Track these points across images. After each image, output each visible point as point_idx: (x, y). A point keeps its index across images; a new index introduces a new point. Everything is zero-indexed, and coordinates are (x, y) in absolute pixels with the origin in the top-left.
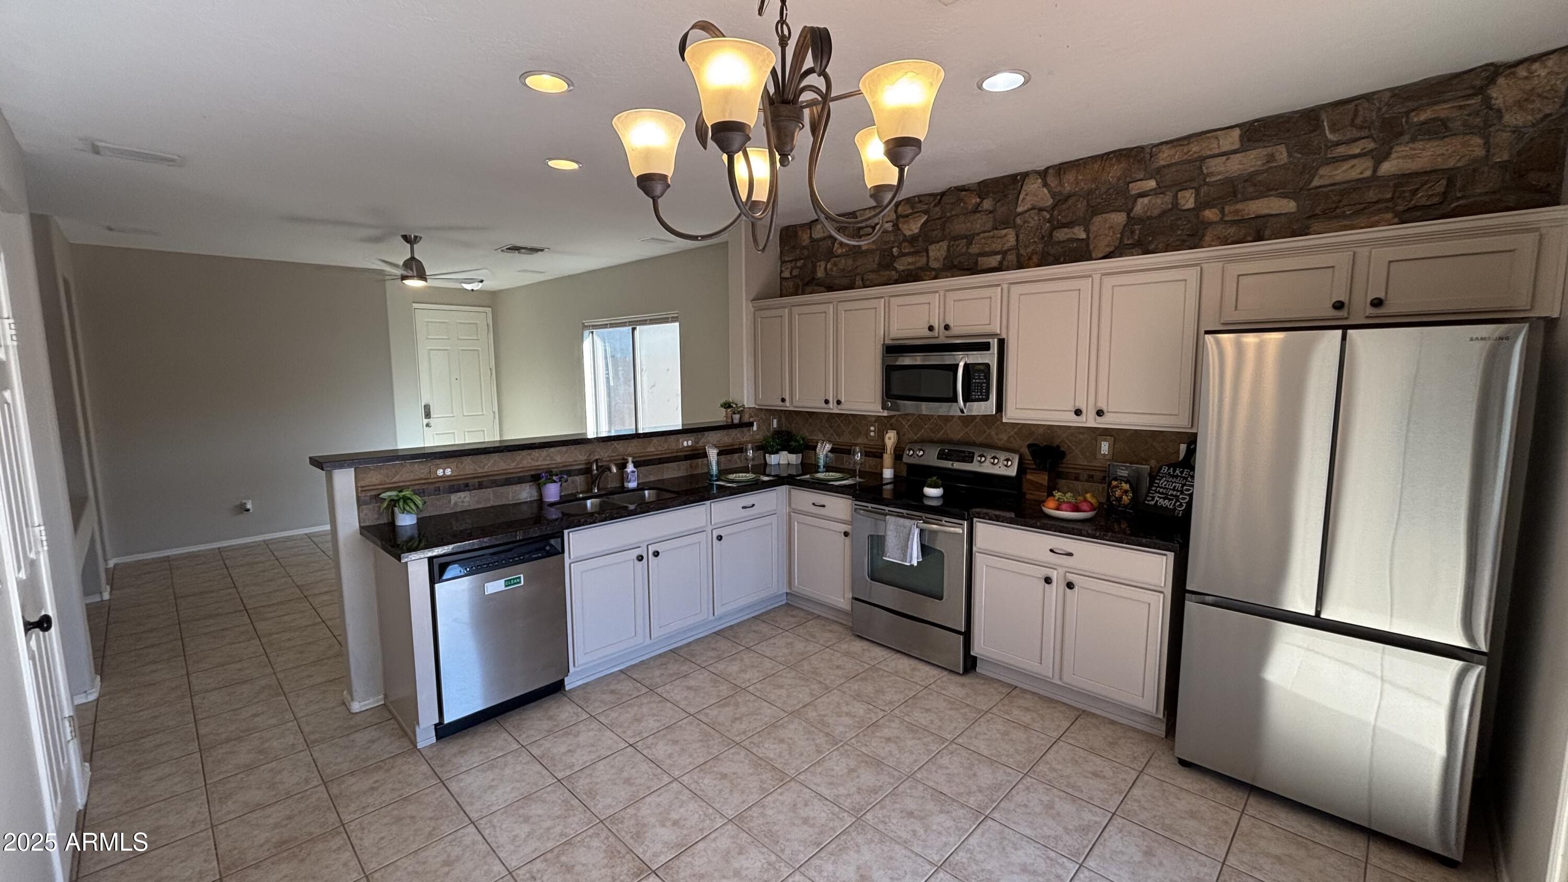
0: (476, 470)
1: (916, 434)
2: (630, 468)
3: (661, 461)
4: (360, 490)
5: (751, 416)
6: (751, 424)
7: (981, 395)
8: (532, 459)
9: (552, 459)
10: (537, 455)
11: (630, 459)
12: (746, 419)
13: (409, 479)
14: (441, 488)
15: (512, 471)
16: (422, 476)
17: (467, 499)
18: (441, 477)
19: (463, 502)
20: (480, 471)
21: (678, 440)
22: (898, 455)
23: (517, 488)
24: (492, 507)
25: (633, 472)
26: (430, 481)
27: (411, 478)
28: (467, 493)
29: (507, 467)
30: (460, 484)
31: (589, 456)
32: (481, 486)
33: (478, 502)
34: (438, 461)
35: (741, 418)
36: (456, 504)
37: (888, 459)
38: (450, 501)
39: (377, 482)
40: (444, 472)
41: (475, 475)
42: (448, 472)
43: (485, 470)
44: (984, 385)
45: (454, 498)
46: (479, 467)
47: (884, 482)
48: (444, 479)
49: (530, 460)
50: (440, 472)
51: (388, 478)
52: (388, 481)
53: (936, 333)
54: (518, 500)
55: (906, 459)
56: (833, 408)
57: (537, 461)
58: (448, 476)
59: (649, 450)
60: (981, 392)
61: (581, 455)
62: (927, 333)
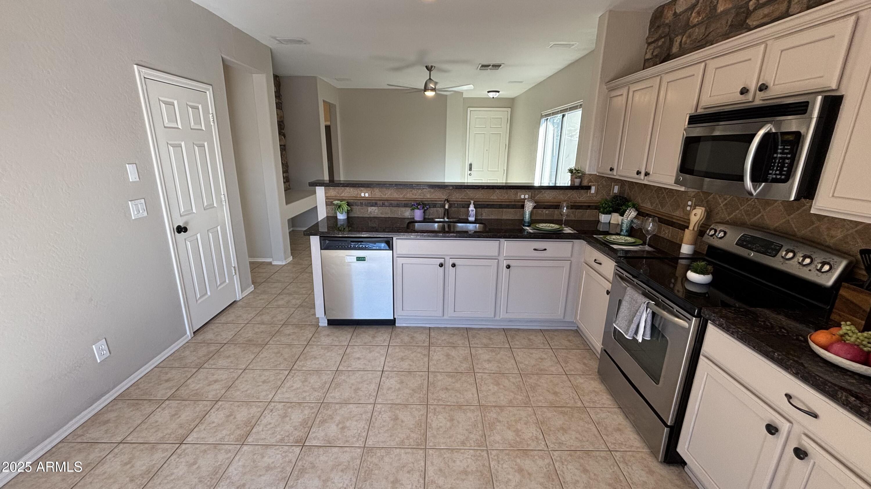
0: (381, 196)
1: (729, 214)
2: (472, 208)
3: (501, 206)
4: (327, 198)
5: (590, 181)
6: (589, 188)
7: (781, 174)
8: (413, 194)
9: (424, 196)
10: (416, 192)
11: (472, 202)
12: (585, 183)
13: (348, 196)
14: (364, 203)
15: (400, 199)
16: (354, 195)
17: (376, 211)
18: (363, 197)
19: (374, 212)
20: (384, 197)
21: (517, 194)
22: (701, 232)
23: (403, 209)
24: (389, 217)
25: (473, 211)
26: (358, 198)
27: (349, 196)
28: (376, 208)
29: (397, 196)
30: (373, 203)
31: (448, 197)
32: (383, 205)
33: (382, 213)
34: (362, 189)
35: (581, 182)
36: (370, 212)
37: (688, 235)
38: (368, 211)
39: (334, 195)
40: (365, 195)
41: (380, 199)
42: (367, 195)
43: (386, 197)
44: (787, 161)
45: (370, 209)
46: (383, 194)
47: (680, 256)
48: (364, 198)
49: (411, 195)
50: (363, 195)
51: (338, 194)
52: (339, 196)
53: (750, 97)
54: (403, 216)
55: (706, 238)
56: (642, 180)
57: (416, 195)
58: (367, 197)
59: (492, 197)
60: (781, 170)
61: (443, 195)
62: (738, 98)
